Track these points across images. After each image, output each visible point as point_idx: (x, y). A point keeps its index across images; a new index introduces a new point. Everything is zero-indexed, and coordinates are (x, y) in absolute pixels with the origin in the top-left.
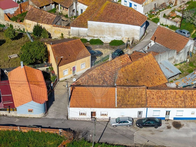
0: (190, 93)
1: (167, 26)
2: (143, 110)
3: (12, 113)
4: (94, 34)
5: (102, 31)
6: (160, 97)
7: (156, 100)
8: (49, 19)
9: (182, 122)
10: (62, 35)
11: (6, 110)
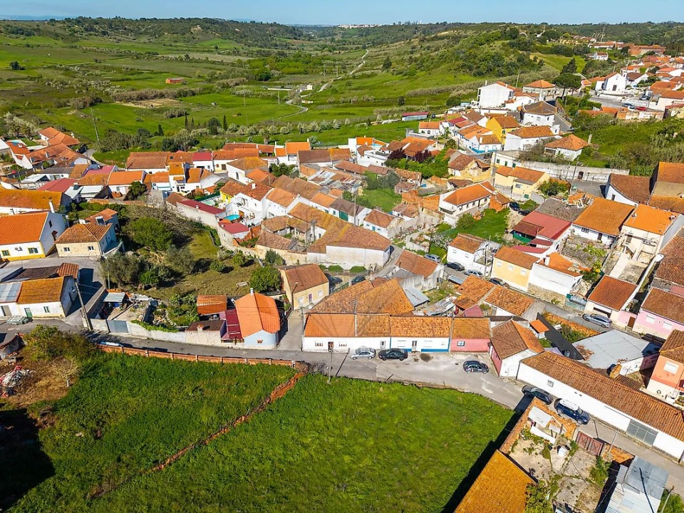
1: (415, 251)
2: (387, 340)
3: (239, 345)
4: (333, 260)
5: (342, 257)
6: (405, 326)
7: (400, 328)
8: (284, 245)
9: (431, 354)
10: (298, 261)
11: (231, 341)
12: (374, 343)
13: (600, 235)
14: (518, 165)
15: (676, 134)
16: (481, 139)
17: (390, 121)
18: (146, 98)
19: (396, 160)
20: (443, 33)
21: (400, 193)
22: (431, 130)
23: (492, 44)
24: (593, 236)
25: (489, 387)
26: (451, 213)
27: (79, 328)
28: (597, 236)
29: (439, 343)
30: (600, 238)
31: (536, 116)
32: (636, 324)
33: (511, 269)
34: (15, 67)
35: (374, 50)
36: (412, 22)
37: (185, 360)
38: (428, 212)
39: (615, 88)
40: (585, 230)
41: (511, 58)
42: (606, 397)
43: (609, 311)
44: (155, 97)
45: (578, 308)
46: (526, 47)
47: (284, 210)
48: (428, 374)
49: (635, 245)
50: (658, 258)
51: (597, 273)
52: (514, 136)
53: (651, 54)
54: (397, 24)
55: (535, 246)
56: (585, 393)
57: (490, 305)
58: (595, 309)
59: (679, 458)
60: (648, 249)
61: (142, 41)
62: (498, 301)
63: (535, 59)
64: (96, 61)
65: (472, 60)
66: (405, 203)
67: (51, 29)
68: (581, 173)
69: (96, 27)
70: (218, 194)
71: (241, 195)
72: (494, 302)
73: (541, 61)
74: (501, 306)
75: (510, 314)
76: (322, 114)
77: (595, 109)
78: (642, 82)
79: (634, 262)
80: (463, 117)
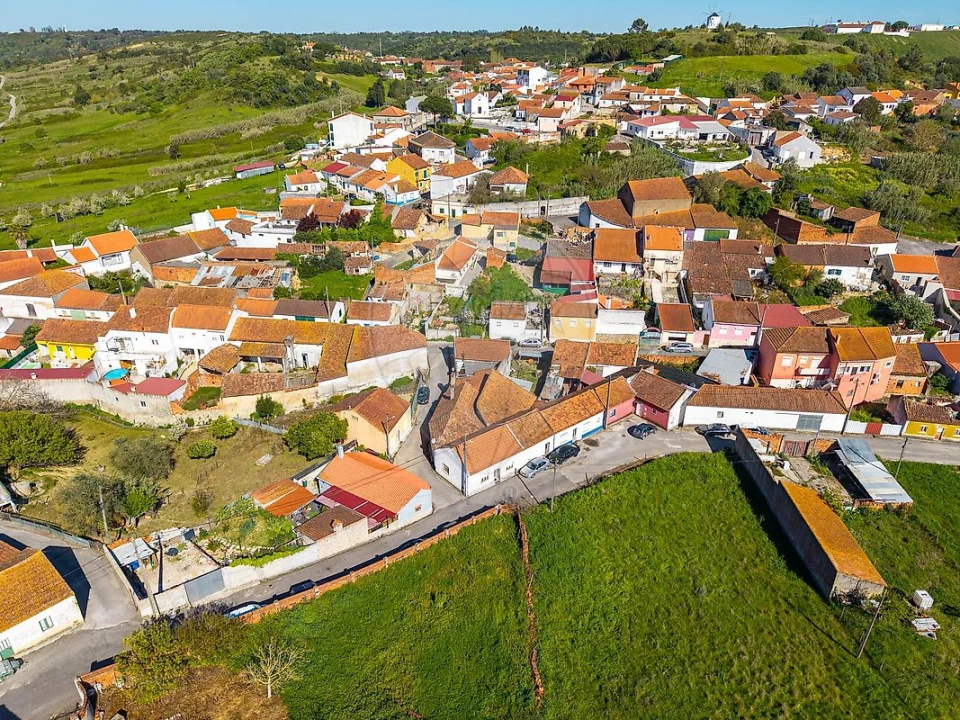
0: (585, 397)
1: (441, 339)
2: (550, 439)
4: (359, 382)
5: (370, 374)
6: (559, 416)
7: (557, 420)
8: (273, 383)
9: (593, 437)
10: (304, 401)
11: (381, 526)
12: (537, 451)
13: (624, 265)
14: (471, 211)
15: (599, 153)
16: (396, 187)
17: (218, 181)
19: (309, 232)
20: (134, 47)
21: (355, 273)
22: (309, 185)
23: (256, 62)
24: (616, 269)
25: (674, 443)
26: (453, 281)
27: (134, 623)
28: (620, 267)
29: (596, 421)
30: (623, 269)
31: (437, 151)
32: (711, 340)
33: (573, 325)
35: (18, 74)
36: (54, 29)
37: (371, 574)
38: (421, 288)
39: (480, 109)
40: (607, 264)
41: (294, 81)
42: (773, 404)
43: (683, 336)
45: (653, 343)
46: (302, 63)
47: (217, 335)
48: (613, 457)
49: (659, 267)
50: (683, 274)
51: (645, 304)
52: (443, 178)
53: (447, 70)
54: (27, 30)
55: (580, 293)
56: (756, 408)
57: (594, 366)
58: (670, 339)
59: (841, 430)
60: (672, 268)
62: (601, 359)
63: (325, 80)
65: (245, 85)
66: (381, 284)
68: (543, 209)
70: (34, 347)
71: (113, 334)
72: (597, 362)
73: (334, 84)
74: (607, 363)
75: (619, 369)
76: (44, 186)
77: (483, 136)
78: (498, 102)
79: (665, 284)
80: (339, 162)
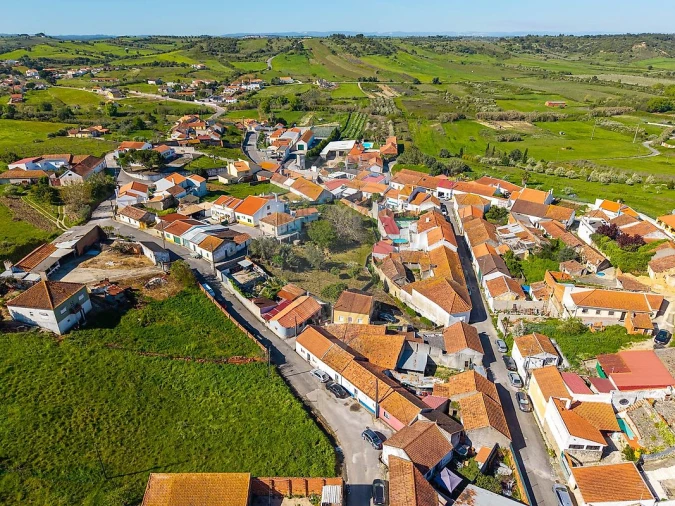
5: (422, 304)
7: (351, 372)
18: (506, 119)
25: (360, 458)
29: (372, 404)
34: (436, 82)
38: (555, 301)
44: (515, 119)
61: (572, 58)
64: (503, 79)
66: (545, 283)
67: (493, 47)
69: (534, 45)
